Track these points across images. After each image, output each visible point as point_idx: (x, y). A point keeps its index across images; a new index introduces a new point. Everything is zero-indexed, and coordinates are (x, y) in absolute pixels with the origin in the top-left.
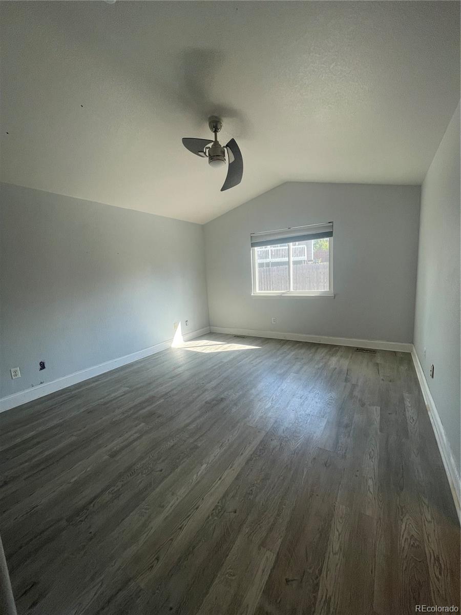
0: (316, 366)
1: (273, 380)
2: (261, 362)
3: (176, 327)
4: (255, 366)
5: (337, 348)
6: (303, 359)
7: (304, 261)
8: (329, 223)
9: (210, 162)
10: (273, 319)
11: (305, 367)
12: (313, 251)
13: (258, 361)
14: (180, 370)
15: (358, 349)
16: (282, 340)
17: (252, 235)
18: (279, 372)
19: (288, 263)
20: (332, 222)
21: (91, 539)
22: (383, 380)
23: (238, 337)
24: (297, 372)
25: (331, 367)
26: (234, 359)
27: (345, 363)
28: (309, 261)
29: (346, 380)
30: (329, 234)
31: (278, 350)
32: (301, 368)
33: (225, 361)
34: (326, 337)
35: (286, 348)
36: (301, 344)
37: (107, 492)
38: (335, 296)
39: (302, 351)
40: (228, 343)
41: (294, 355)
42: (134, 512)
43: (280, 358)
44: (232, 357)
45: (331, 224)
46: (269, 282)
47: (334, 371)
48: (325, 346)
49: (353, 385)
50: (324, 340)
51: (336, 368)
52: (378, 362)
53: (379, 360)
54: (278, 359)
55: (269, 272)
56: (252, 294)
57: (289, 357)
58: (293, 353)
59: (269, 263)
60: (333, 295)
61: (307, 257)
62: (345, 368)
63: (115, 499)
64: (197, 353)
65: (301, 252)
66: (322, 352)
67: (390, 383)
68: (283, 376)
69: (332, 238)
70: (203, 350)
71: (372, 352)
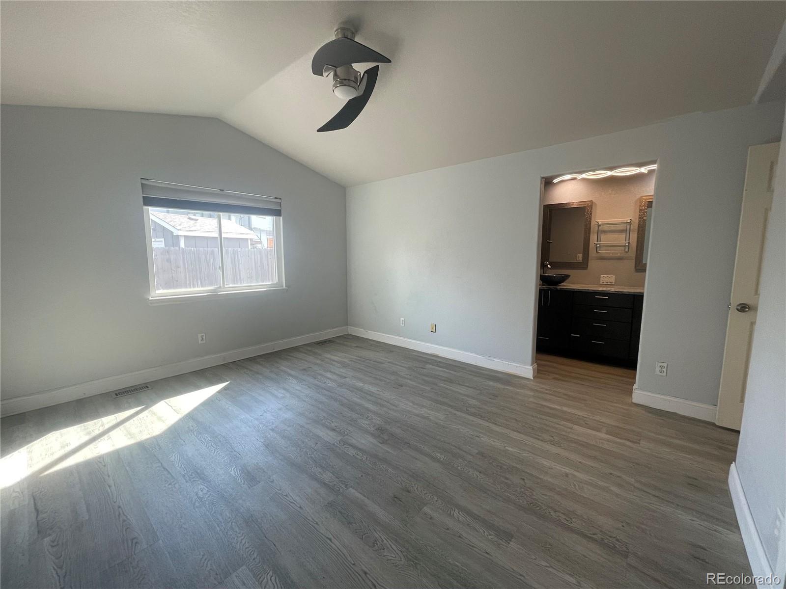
10: (200, 335)
17: (144, 182)
21: (628, 524)
23: (128, 392)
30: (276, 212)
37: (572, 525)
38: (287, 290)
42: (584, 495)
56: (151, 298)
60: (285, 288)
63: (576, 515)
69: (280, 218)
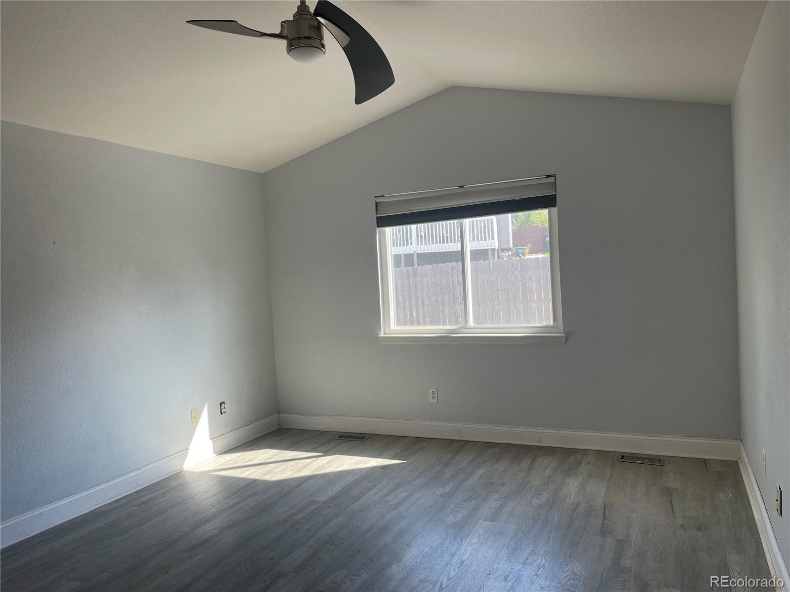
0: (535, 502)
1: (440, 541)
2: (409, 496)
3: (196, 419)
4: (395, 509)
5: (579, 457)
6: (503, 485)
7: (493, 250)
8: (548, 176)
9: (289, 51)
10: (431, 391)
11: (511, 504)
12: (511, 228)
13: (403, 495)
14: (210, 529)
15: (623, 457)
16: (453, 441)
17: (378, 200)
18: (450, 519)
19: (460, 256)
20: (554, 176)
22: (682, 526)
23: (349, 437)
24: (493, 518)
25: (567, 500)
26: (341, 494)
27: (598, 491)
28: (503, 250)
29: (604, 532)
30: (547, 202)
31: (447, 465)
32: (501, 508)
33: (322, 498)
34: (552, 431)
35: (464, 460)
36: (497, 450)
38: (567, 339)
39: (501, 466)
40: (326, 453)
41: (481, 477)
43: (451, 485)
44: (337, 488)
45: (552, 180)
46: (414, 302)
47: (574, 510)
48: (551, 451)
49: (619, 541)
50: (550, 437)
51: (578, 504)
52: (671, 485)
53: (672, 480)
54: (447, 489)
55: (415, 276)
56: (382, 335)
57: (472, 481)
58: (481, 471)
59: (412, 255)
60: (563, 335)
61: (499, 242)
62: (599, 502)
64: (251, 484)
65: (486, 234)
66: (546, 467)
67: (700, 534)
68: (460, 529)
69: (555, 210)
70: (264, 474)
71: (655, 462)
